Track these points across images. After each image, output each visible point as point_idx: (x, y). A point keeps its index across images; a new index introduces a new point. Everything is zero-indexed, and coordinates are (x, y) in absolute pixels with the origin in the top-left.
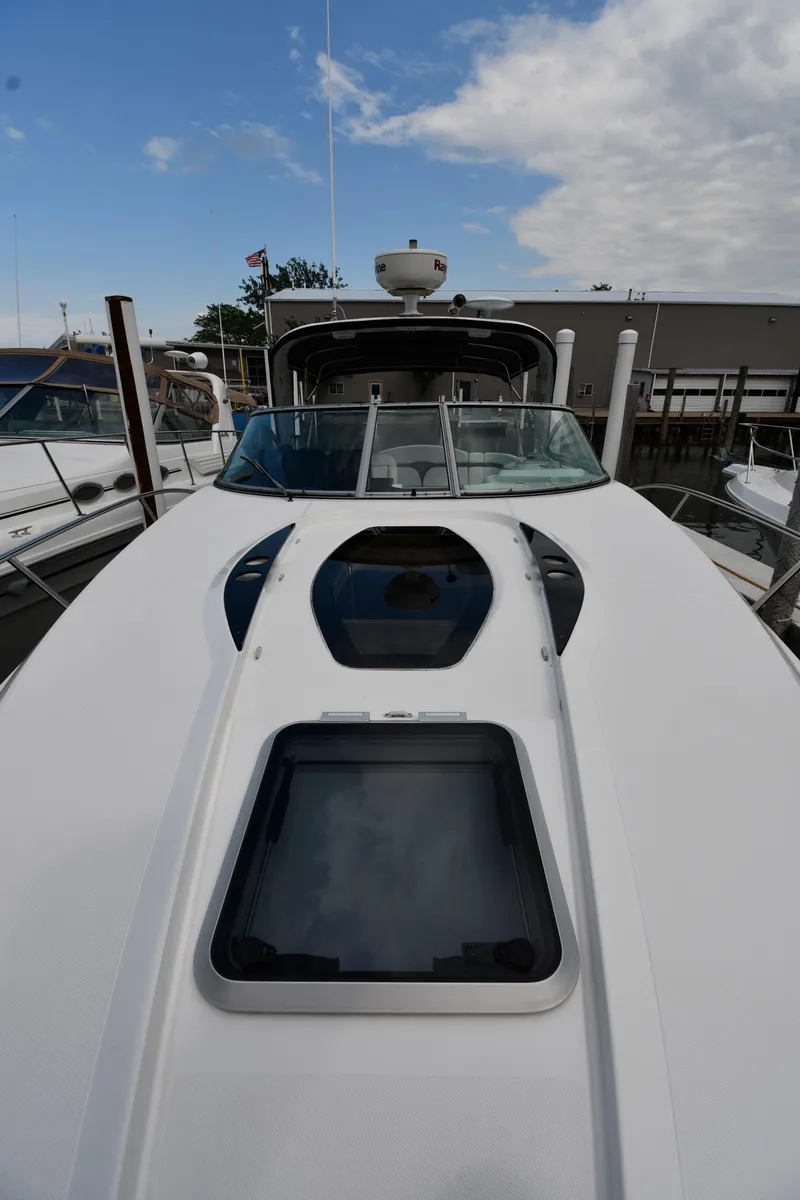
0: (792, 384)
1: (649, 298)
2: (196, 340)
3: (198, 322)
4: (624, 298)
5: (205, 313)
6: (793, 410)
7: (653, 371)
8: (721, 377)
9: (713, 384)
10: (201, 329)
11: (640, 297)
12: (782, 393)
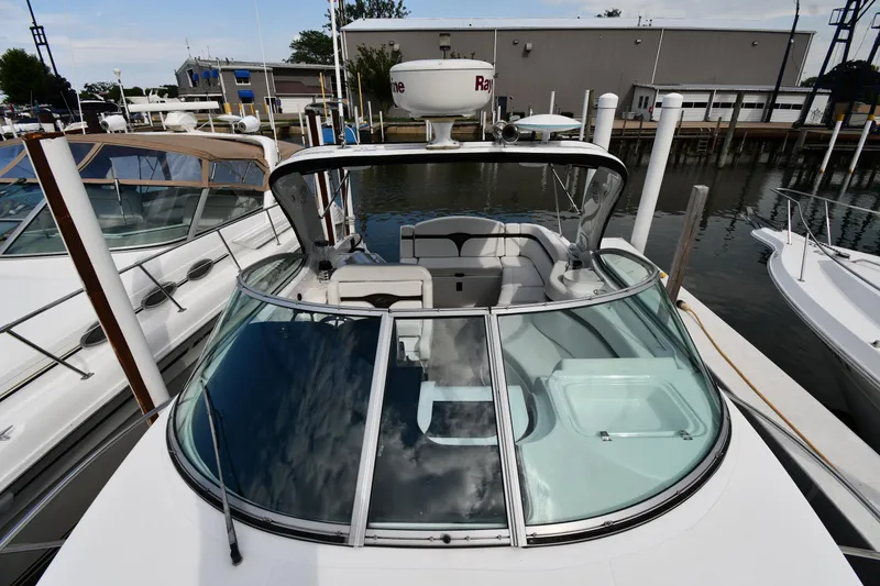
0: (769, 99)
1: (655, 25)
2: (292, 61)
3: (292, 46)
4: (634, 24)
5: (298, 38)
6: (768, 120)
7: (656, 87)
8: (711, 92)
9: (704, 98)
10: (295, 51)
11: (648, 24)
12: (760, 106)
